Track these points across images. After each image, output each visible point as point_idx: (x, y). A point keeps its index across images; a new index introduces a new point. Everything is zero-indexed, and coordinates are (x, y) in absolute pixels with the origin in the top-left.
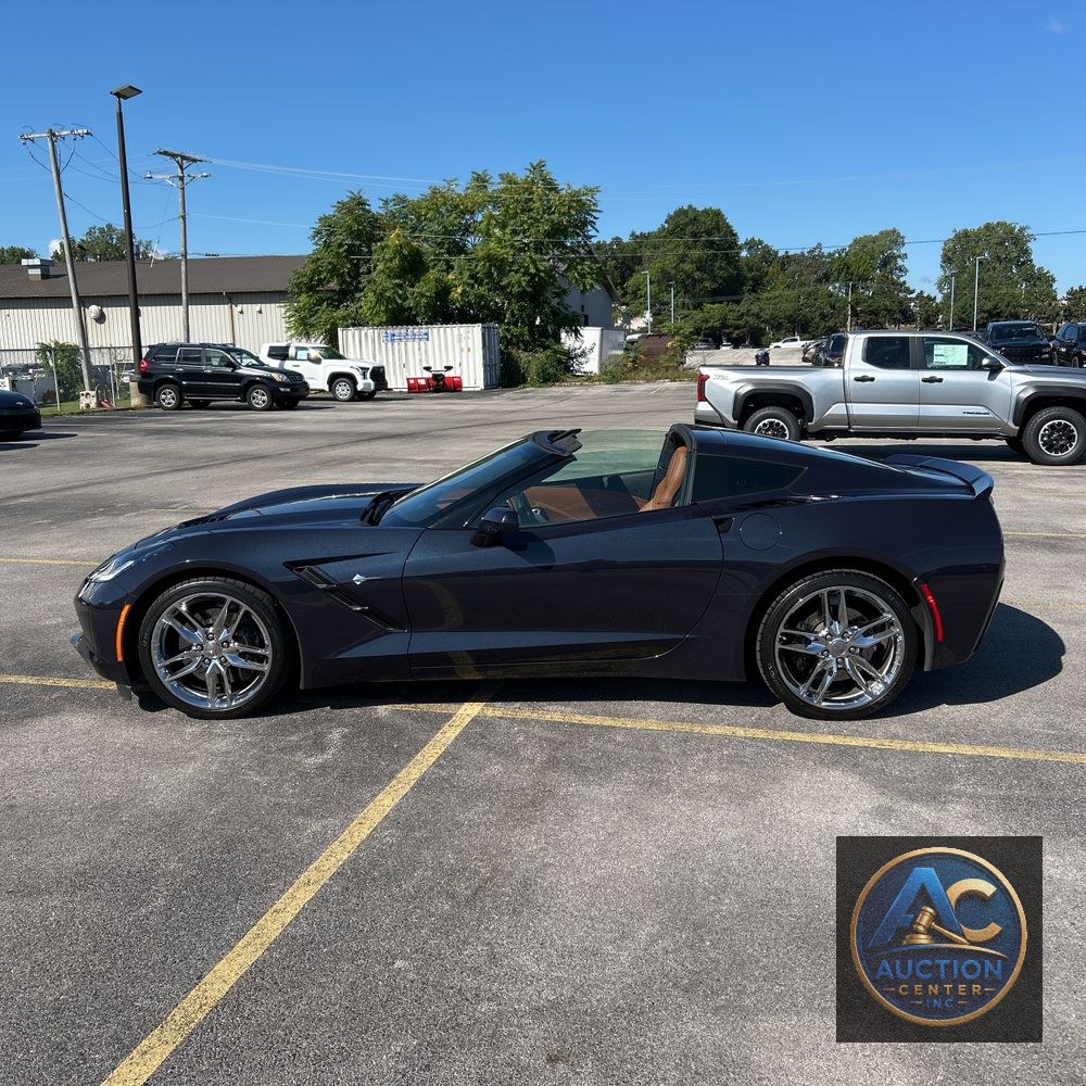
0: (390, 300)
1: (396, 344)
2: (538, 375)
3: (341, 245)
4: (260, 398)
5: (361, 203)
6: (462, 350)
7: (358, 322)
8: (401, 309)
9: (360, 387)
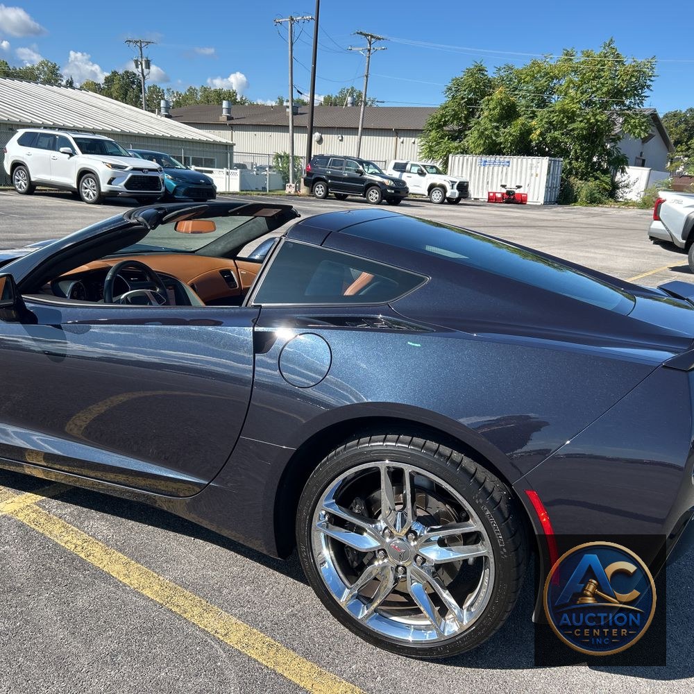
0: (488, 137)
1: (486, 168)
2: (587, 197)
3: (463, 98)
4: (374, 195)
5: (481, 70)
6: (532, 175)
7: (465, 151)
8: (495, 144)
9: (448, 195)
